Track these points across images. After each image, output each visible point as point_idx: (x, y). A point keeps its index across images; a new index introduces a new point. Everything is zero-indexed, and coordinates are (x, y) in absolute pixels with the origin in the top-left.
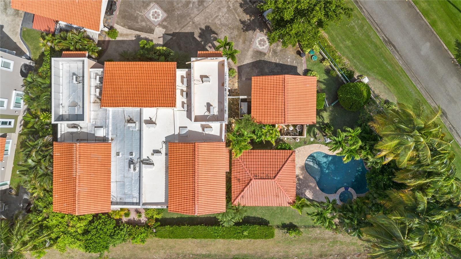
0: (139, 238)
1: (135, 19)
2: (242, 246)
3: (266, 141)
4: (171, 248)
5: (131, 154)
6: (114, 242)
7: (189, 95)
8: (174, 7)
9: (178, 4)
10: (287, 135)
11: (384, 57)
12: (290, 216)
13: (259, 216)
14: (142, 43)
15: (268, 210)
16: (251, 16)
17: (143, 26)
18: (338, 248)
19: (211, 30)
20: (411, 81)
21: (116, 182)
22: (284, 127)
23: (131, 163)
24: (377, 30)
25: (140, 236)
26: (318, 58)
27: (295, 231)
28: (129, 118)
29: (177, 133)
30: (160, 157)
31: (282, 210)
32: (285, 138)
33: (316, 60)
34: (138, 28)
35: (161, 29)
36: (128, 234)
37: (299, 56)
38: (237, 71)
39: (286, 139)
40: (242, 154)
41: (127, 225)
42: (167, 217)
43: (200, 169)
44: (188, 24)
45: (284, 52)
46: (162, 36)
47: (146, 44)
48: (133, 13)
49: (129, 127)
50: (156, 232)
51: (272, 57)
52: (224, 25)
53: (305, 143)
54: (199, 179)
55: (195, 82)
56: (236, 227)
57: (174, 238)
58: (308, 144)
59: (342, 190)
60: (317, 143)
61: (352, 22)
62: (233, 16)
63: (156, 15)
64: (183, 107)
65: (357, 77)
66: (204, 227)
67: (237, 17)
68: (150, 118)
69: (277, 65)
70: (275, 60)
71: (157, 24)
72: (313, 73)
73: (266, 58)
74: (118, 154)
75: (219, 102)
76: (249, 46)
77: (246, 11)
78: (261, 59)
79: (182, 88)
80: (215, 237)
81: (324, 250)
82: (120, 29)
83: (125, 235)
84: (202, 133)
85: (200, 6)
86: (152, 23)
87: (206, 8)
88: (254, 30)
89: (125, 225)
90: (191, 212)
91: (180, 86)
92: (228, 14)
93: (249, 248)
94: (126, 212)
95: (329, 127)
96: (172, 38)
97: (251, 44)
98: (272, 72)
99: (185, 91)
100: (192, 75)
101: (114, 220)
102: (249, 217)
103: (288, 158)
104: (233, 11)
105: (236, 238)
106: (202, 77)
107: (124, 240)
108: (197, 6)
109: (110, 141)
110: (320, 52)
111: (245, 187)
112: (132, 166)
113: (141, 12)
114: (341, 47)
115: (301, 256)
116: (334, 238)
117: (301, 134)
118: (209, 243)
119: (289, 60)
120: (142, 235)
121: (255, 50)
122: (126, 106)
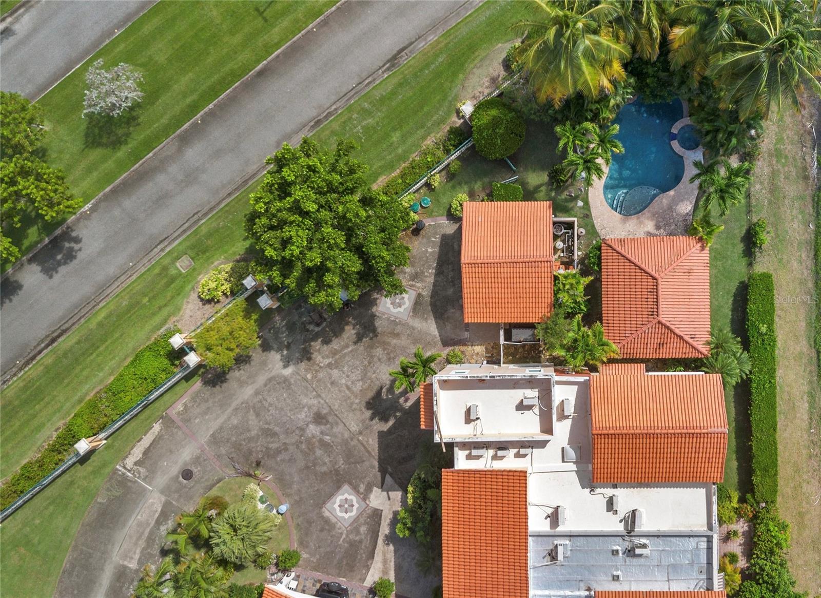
0: (777, 534)
1: (354, 545)
2: (791, 332)
3: (585, 295)
4: (797, 470)
5: (615, 553)
6: (786, 583)
7: (502, 446)
8: (331, 472)
9: (325, 464)
10: (573, 251)
11: (421, 70)
12: (729, 242)
13: (730, 301)
14: (401, 532)
15: (717, 284)
16: (347, 323)
17: (368, 530)
18: (789, 147)
19: (373, 398)
20: (466, 18)
21: (668, 581)
22: (556, 256)
23: (632, 552)
24: (370, 83)
25: (773, 534)
26: (425, 195)
27: (756, 233)
28: (548, 558)
29: (574, 467)
30: (619, 499)
31: (717, 257)
32: (577, 254)
33: (429, 199)
34: (370, 540)
35: (372, 496)
36: (771, 556)
37: (422, 232)
38: (452, 348)
39: (580, 253)
40: (611, 342)
41: (754, 558)
42: (736, 480)
43: (642, 425)
44: (362, 444)
45: (416, 259)
46: (385, 493)
47: (405, 524)
48: (342, 550)
49: (564, 557)
50: (767, 502)
51: (425, 282)
52: (365, 374)
53: (587, 216)
54: (660, 425)
55: (478, 433)
56: (752, 348)
57: (776, 466)
58: (589, 210)
59: (675, 144)
60: (587, 194)
61: (355, 131)
62: (347, 358)
63: (346, 506)
64: (524, 456)
65: (460, 119)
66: (754, 410)
67: (350, 349)
68: (546, 518)
69: (439, 272)
70: (430, 277)
71: (363, 503)
72: (454, 206)
73: (426, 293)
74: (616, 578)
75: (514, 388)
76: (403, 325)
77: (338, 333)
78: (429, 303)
79: (490, 458)
80: (773, 387)
81: (794, 174)
82: (373, 576)
83: (773, 563)
84: (573, 418)
85: (328, 422)
86: (361, 514)
87: (332, 409)
88: (373, 316)
89: (752, 561)
90: (722, 440)
91: (485, 462)
92: (343, 367)
93: (795, 319)
94: (727, 560)
95: (556, 173)
96: (391, 475)
97: (400, 323)
98: (452, 282)
99: (496, 452)
100: (467, 440)
101: (744, 584)
102: (733, 322)
103: (618, 252)
104: (337, 357)
105: (774, 346)
106: (468, 420)
107: (781, 565)
108: (328, 426)
109: (592, 593)
110: (414, 193)
111: (674, 333)
112: (638, 551)
113: (341, 534)
114: (405, 152)
115: (807, 216)
116: (770, 155)
117: (570, 226)
118: (786, 397)
119: (429, 250)
120: (772, 529)
121: (411, 314)
122: (526, 563)
